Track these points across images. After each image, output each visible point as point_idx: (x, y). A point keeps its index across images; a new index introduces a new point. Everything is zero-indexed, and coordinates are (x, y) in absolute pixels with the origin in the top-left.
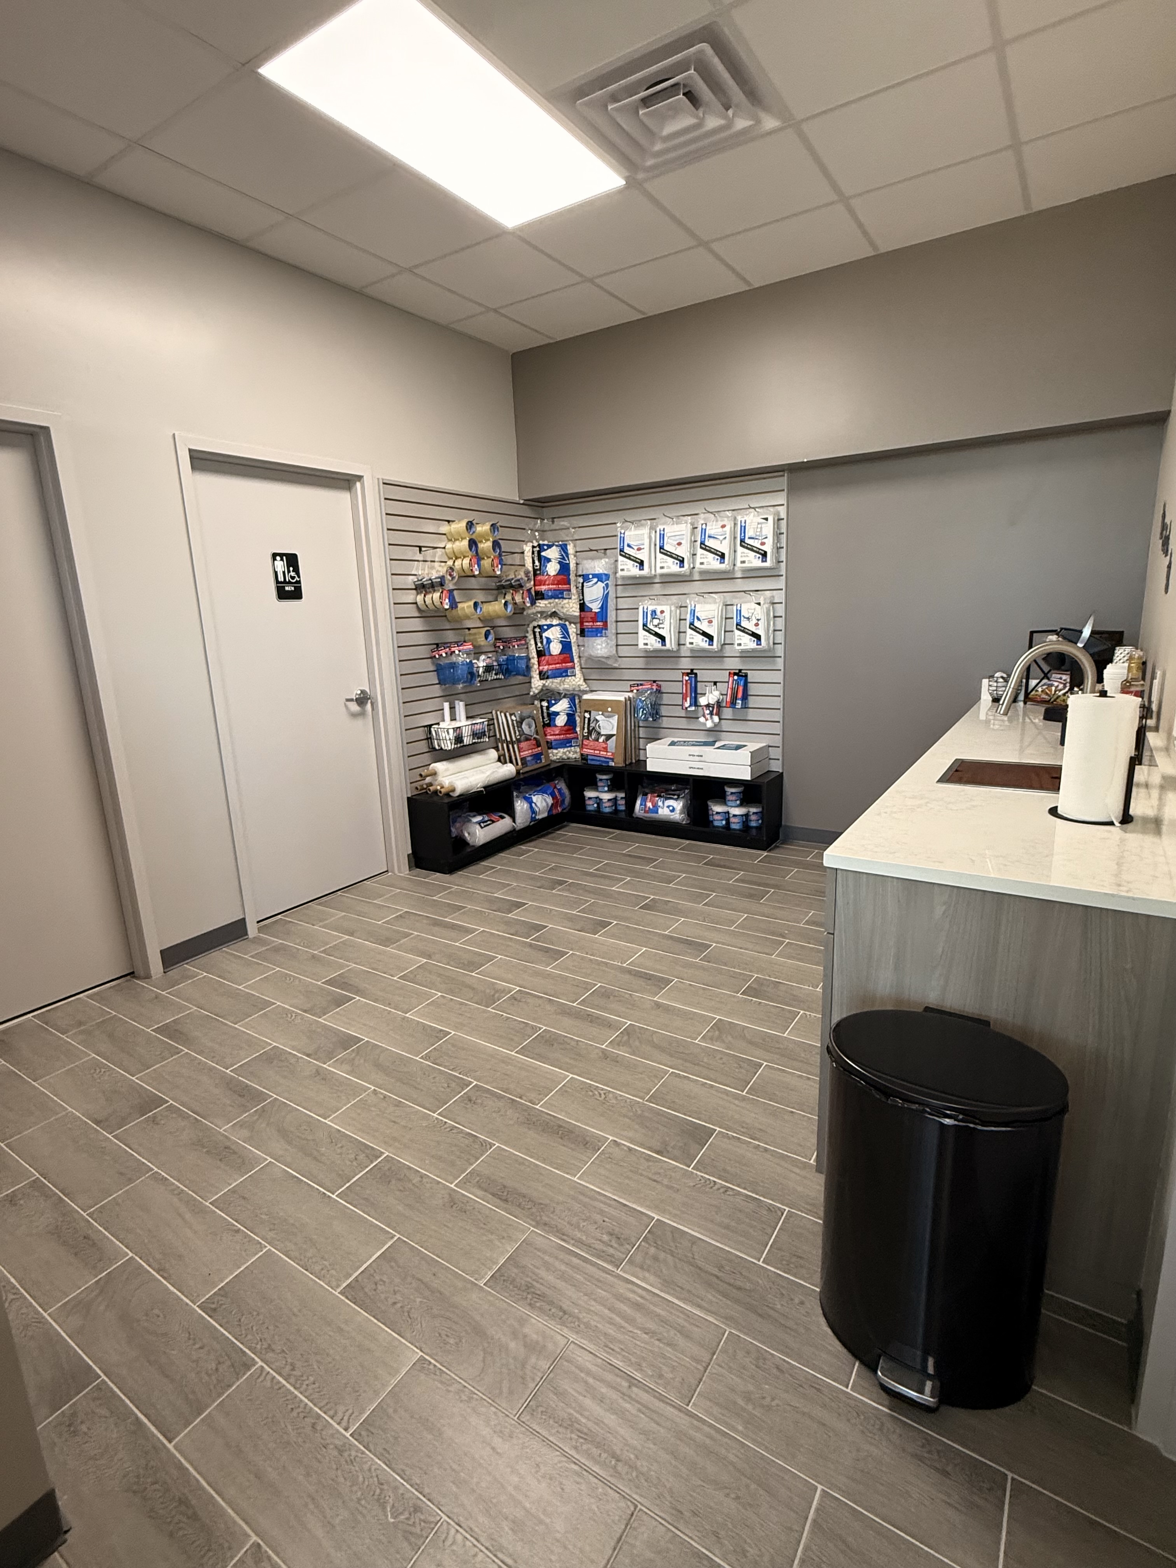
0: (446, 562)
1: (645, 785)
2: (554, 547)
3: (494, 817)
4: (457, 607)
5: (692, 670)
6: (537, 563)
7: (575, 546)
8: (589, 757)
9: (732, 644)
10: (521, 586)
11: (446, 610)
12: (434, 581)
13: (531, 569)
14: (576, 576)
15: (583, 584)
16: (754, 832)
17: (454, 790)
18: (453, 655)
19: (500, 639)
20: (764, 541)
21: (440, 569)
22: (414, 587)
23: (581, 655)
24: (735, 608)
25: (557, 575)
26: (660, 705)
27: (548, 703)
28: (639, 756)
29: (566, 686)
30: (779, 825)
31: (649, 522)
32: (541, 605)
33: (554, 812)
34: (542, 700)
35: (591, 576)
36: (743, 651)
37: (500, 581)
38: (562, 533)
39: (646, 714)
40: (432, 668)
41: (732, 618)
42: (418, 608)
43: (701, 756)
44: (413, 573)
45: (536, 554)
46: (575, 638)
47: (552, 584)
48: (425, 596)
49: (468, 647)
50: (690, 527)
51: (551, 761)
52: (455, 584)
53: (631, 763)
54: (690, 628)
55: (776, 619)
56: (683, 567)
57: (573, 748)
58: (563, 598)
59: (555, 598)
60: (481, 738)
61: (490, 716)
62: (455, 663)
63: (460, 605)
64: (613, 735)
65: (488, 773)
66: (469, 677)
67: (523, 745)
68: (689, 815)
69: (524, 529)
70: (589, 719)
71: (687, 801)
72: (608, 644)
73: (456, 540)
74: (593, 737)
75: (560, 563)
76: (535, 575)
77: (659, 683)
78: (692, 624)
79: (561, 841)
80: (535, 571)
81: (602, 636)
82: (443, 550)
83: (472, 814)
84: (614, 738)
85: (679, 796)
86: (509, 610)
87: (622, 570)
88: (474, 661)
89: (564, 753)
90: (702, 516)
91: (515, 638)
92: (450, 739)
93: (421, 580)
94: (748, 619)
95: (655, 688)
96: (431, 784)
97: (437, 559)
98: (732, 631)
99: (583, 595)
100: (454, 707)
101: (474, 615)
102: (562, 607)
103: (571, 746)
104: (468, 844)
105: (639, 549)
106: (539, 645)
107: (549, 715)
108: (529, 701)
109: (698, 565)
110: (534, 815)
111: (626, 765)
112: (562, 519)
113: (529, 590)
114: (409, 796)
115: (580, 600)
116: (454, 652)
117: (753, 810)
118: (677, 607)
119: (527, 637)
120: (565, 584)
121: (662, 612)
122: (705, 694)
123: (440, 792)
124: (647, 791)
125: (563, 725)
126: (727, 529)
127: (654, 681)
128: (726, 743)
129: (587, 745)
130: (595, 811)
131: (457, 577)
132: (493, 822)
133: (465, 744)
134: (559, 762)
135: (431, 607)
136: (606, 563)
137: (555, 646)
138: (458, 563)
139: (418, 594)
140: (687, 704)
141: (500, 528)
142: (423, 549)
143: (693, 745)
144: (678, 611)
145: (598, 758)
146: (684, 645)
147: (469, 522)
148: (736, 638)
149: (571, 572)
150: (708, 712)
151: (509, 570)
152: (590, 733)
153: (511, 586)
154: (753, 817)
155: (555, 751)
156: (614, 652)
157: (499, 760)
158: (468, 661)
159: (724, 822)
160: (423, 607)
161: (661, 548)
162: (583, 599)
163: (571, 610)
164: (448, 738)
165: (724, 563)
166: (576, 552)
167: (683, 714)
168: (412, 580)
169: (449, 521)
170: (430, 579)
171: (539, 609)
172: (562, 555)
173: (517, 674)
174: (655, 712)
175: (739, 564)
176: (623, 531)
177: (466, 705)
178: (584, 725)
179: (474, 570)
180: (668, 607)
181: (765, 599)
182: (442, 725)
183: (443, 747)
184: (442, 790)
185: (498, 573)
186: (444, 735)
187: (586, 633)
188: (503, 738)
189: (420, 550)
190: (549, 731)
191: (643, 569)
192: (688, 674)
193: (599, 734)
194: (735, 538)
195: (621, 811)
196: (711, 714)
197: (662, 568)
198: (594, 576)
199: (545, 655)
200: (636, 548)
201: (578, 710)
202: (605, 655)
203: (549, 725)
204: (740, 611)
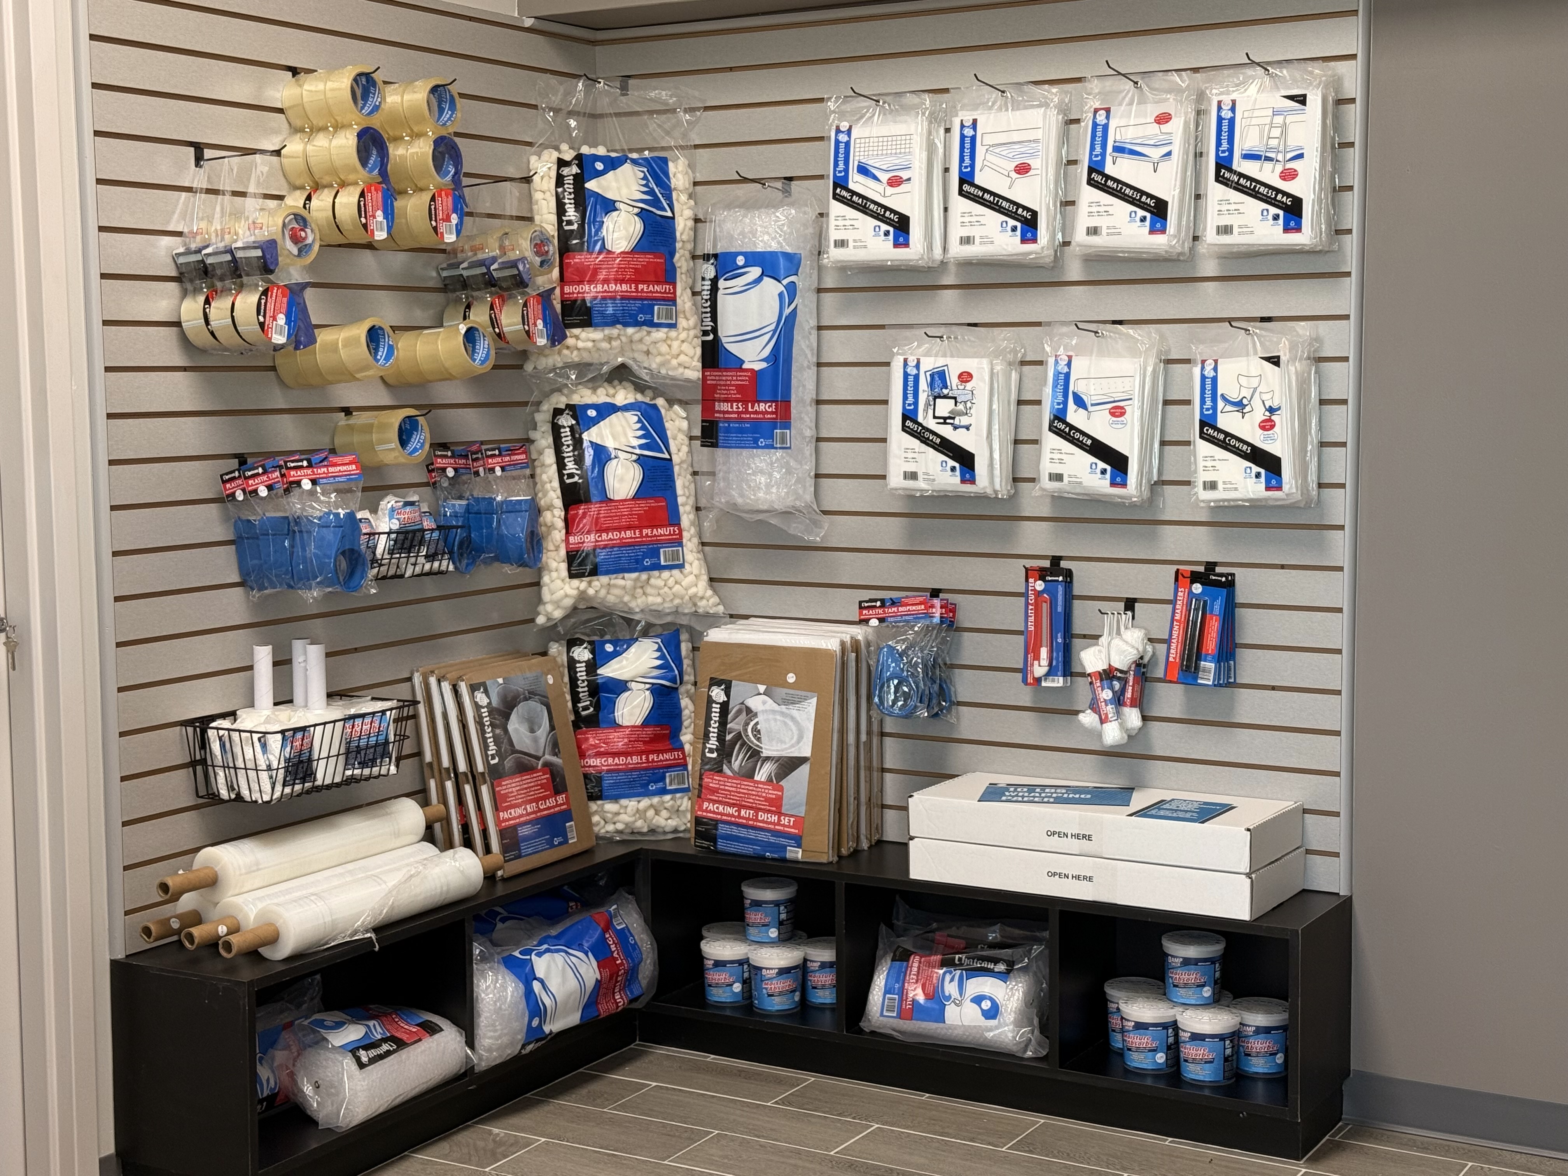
0: (281, 198)
1: (899, 923)
2: (627, 167)
3: (406, 1027)
4: (312, 340)
5: (1056, 560)
6: (571, 213)
7: (691, 166)
8: (723, 829)
9: (1188, 483)
10: (519, 283)
11: (277, 348)
12: (239, 254)
13: (551, 229)
14: (694, 257)
15: (714, 282)
16: (1260, 1094)
17: (274, 939)
18: (296, 492)
19: (444, 446)
20: (1290, 165)
21: (262, 219)
22: (174, 273)
23: (703, 503)
24: (1197, 371)
25: (633, 251)
26: (953, 666)
27: (593, 652)
28: (880, 828)
29: (654, 600)
30: (1345, 1072)
31: (927, 99)
32: (580, 344)
33: (605, 1009)
34: (572, 643)
35: (740, 260)
36: (1220, 507)
37: (457, 266)
38: (653, 124)
39: (907, 696)
40: (221, 532)
41: (1188, 402)
42: (185, 341)
43: (1089, 838)
44: (171, 228)
45: (569, 187)
46: (685, 449)
47: (617, 281)
48: (207, 302)
49: (343, 468)
50: (1054, 119)
51: (598, 837)
52: (311, 268)
53: (856, 853)
54: (1052, 429)
55: (1327, 408)
56: (1034, 240)
57: (668, 797)
58: (651, 324)
59: (626, 325)
60: (372, 763)
61: (404, 692)
62: (297, 521)
63: (323, 337)
64: (802, 761)
65: (392, 880)
66: (344, 565)
67: (511, 786)
68: (1044, 1029)
69: (535, 107)
70: (725, 708)
71: (1038, 982)
72: (789, 472)
73: (316, 130)
74: (736, 765)
75: (643, 214)
76: (565, 249)
77: (951, 598)
78: (1059, 417)
79: (623, 1107)
80: (564, 237)
81: (772, 447)
82: (275, 159)
83: (330, 1017)
84: (805, 769)
85: (1011, 964)
86: (480, 354)
87: (841, 244)
88: (359, 515)
89: (641, 813)
90: (1095, 85)
91: (497, 443)
92: (269, 768)
93: (199, 251)
94: (1240, 405)
95: (937, 612)
96: (196, 918)
97: (251, 189)
98: (1188, 443)
99: (714, 318)
100: (289, 662)
101: (366, 368)
102: (648, 353)
103: (663, 791)
104: (313, 1122)
105: (895, 182)
106: (571, 467)
107: (595, 689)
108: (531, 644)
109: (1080, 236)
110: (535, 1023)
111: (840, 857)
112: (654, 82)
113: (545, 297)
114: (120, 955)
115: (705, 333)
116: (298, 483)
117: (1258, 1019)
118: (1010, 364)
119: (530, 441)
120: (658, 282)
121: (966, 377)
122: (1097, 637)
123: (228, 946)
124: (906, 943)
125: (639, 722)
126: (1176, 127)
127: (935, 593)
128: (1167, 795)
129: (714, 791)
130: (734, 1006)
131: (316, 248)
132: (401, 1044)
133: (319, 782)
134: (623, 842)
135: (227, 336)
136: (791, 223)
137: (620, 471)
138: (321, 203)
139: (185, 294)
140: (1040, 669)
141: (459, 102)
142: (208, 153)
143: (1059, 801)
144: (1014, 376)
145: (752, 834)
146: (1033, 480)
147: (360, 75)
148: (1201, 464)
149: (678, 245)
150: (1107, 694)
151: (484, 232)
152: (725, 751)
153: (490, 282)
154: (1258, 1045)
155: (610, 807)
156: (809, 497)
157: (429, 836)
158: (342, 512)
159: (1161, 1058)
160: (201, 338)
161: (966, 179)
162: (715, 330)
163: (674, 362)
164: (262, 765)
165: (1163, 231)
166: (695, 184)
167: (1025, 696)
168: (168, 248)
169: (294, 71)
170: (230, 251)
171: (575, 357)
172: (651, 192)
173: (497, 559)
174: (936, 687)
175: (1210, 236)
176: (844, 126)
177: (328, 655)
178: (707, 724)
179: (372, 225)
180: (985, 363)
181: (1293, 347)
182: (247, 720)
183: (245, 793)
184: (234, 939)
185: (450, 238)
186: (249, 754)
187: (721, 435)
188: (446, 762)
189: (199, 159)
190: (592, 741)
191: (906, 245)
192: (1042, 573)
193: (755, 755)
194: (1199, 155)
195: (821, 1008)
196: (1118, 700)
197: (967, 240)
198: (754, 258)
199: (588, 501)
200: (884, 177)
201: (689, 678)
202: (778, 506)
203: (592, 722)
204: (1214, 380)
